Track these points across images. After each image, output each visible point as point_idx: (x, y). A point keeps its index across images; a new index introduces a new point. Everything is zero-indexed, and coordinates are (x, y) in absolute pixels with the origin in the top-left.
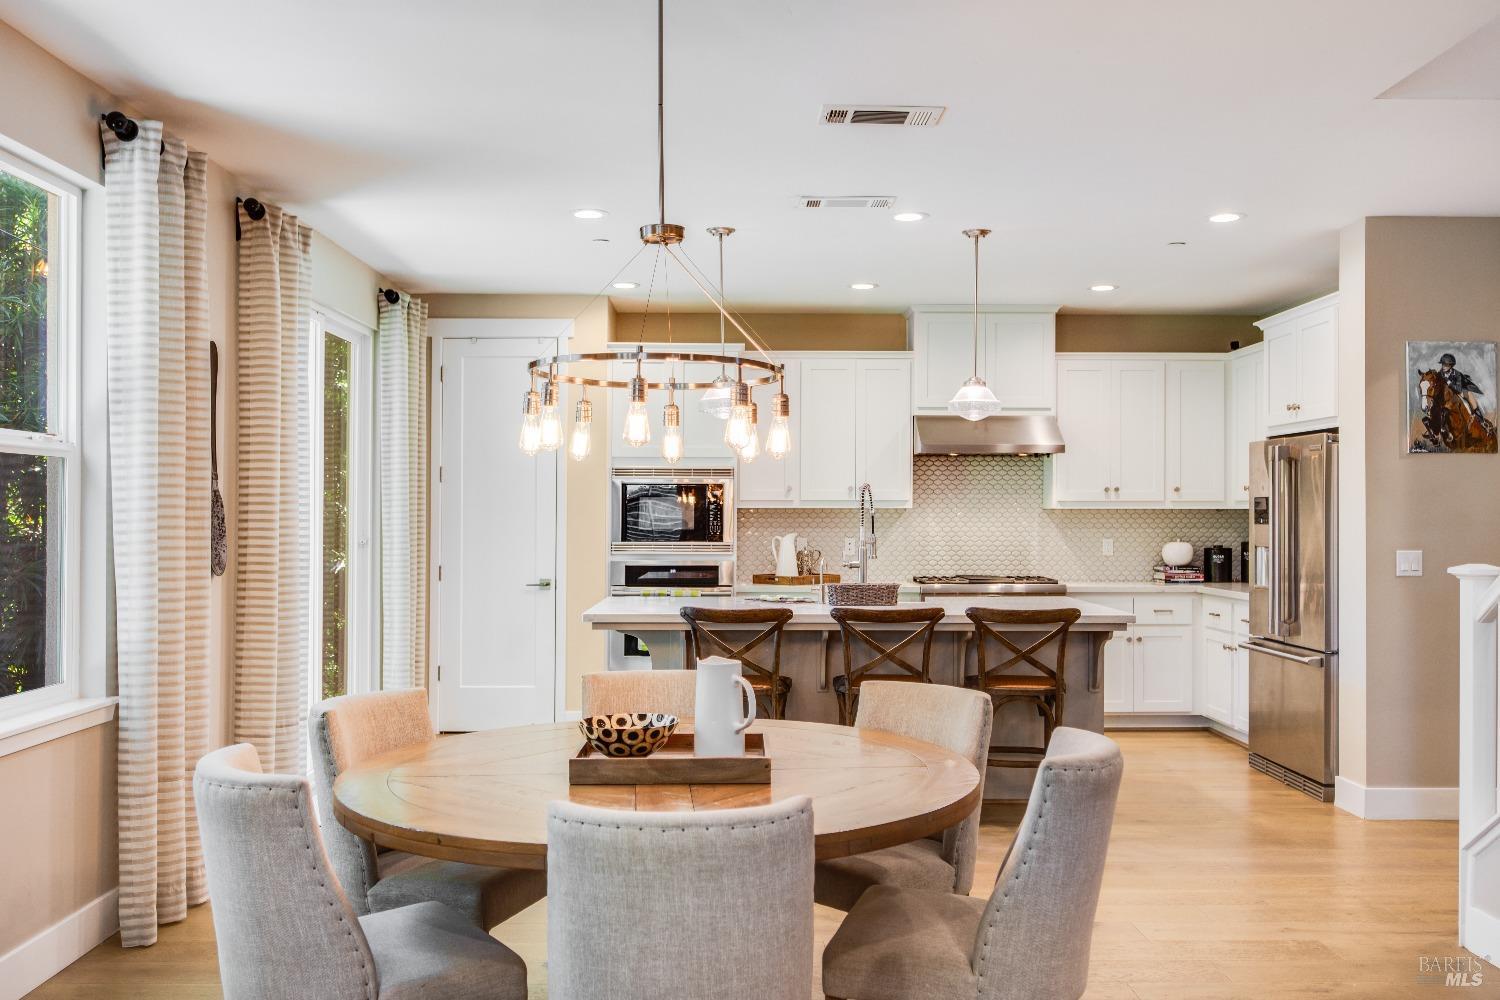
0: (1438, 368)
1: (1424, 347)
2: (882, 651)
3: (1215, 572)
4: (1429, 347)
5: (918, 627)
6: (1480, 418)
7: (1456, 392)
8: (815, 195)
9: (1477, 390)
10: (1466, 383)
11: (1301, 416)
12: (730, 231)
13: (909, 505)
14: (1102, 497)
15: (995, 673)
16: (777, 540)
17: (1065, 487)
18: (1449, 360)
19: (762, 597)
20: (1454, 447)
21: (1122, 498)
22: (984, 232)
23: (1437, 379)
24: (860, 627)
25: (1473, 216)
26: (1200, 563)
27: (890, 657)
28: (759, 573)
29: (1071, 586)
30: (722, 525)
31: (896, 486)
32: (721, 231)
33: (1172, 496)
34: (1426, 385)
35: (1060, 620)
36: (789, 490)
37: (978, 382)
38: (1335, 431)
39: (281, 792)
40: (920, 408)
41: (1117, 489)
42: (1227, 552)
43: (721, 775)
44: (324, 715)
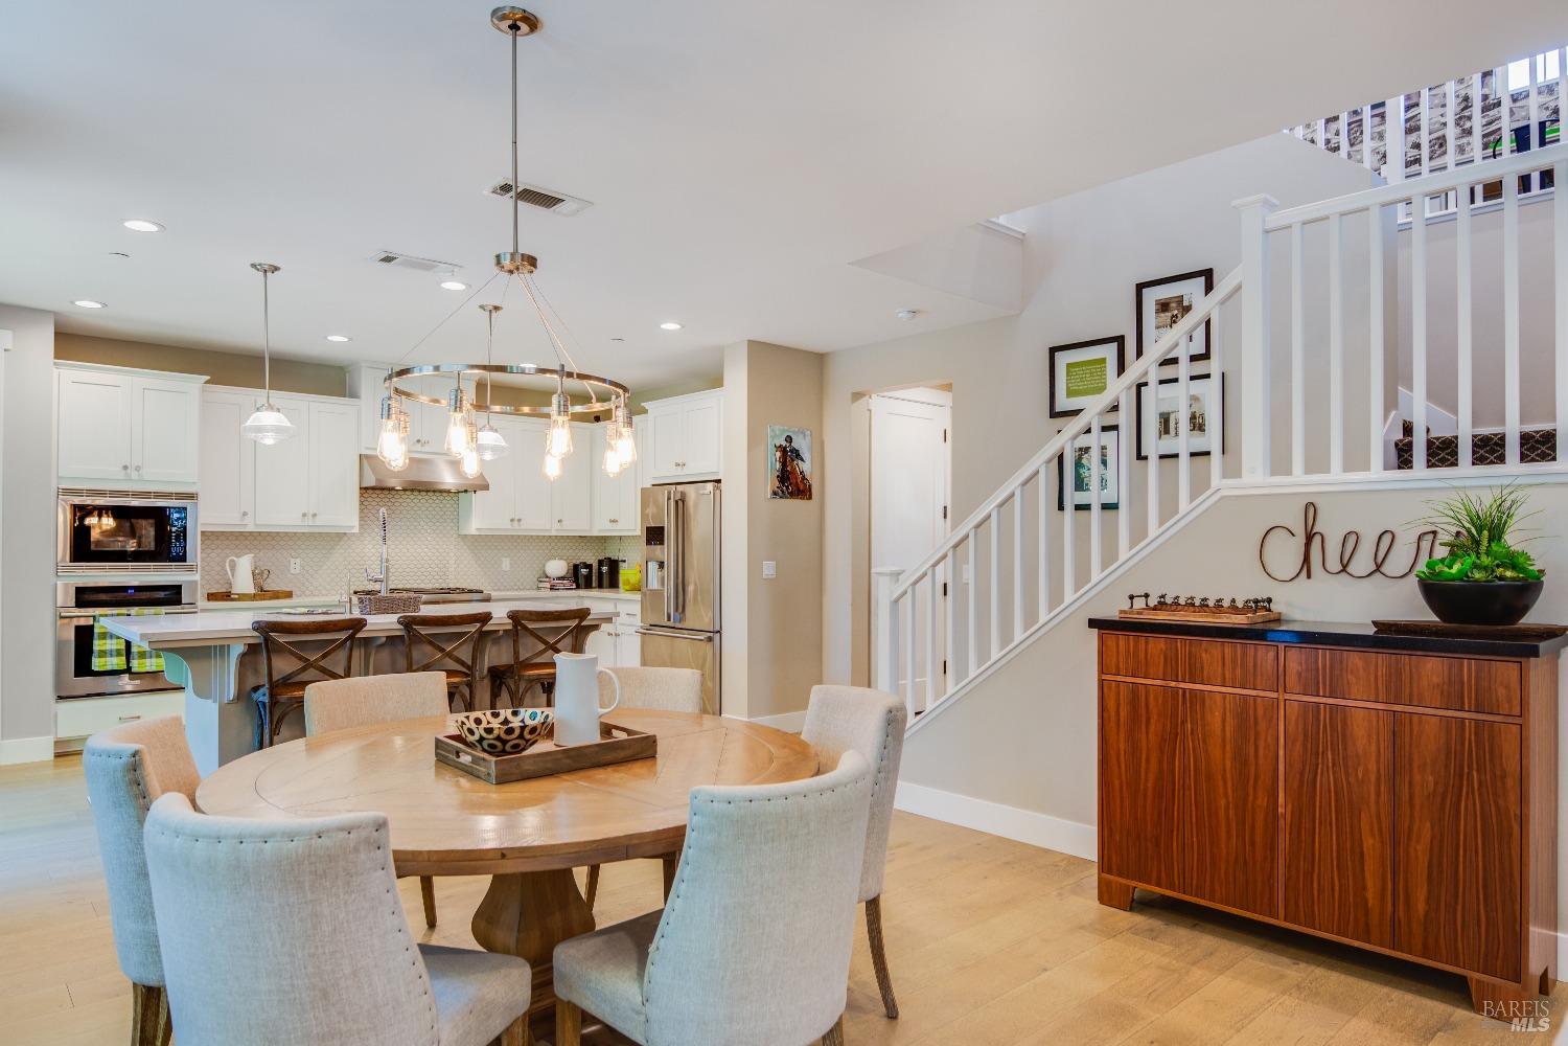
0: (784, 443)
1: (777, 428)
2: (442, 650)
3: (582, 581)
4: (779, 430)
5: (473, 628)
6: (804, 478)
7: (793, 461)
8: (394, 250)
9: (802, 460)
10: (797, 455)
11: (686, 471)
12: (276, 269)
13: (356, 530)
14: (508, 525)
15: (527, 662)
16: (233, 561)
17: (481, 517)
18: (789, 439)
19: (284, 610)
20: (792, 495)
21: (523, 527)
22: (496, 308)
23: (783, 450)
24: (424, 631)
25: (801, 348)
26: (571, 574)
27: (449, 655)
28: (214, 591)
29: (494, 594)
30: (185, 547)
31: (346, 514)
32: (266, 267)
33: (557, 526)
34: (778, 454)
35: (575, 618)
36: (245, 514)
37: (492, 429)
38: (719, 481)
39: (364, 834)
40: (367, 448)
41: (519, 520)
42: (589, 567)
43: (621, 754)
44: (134, 755)
